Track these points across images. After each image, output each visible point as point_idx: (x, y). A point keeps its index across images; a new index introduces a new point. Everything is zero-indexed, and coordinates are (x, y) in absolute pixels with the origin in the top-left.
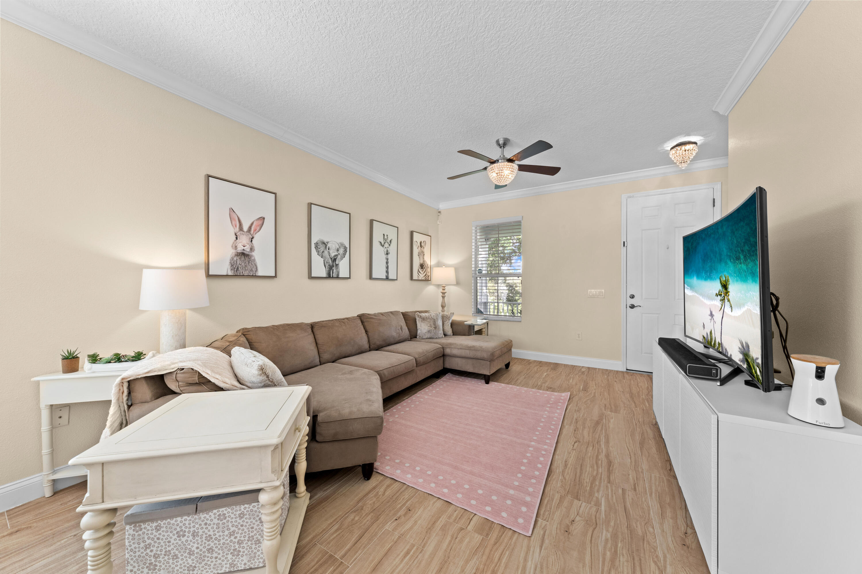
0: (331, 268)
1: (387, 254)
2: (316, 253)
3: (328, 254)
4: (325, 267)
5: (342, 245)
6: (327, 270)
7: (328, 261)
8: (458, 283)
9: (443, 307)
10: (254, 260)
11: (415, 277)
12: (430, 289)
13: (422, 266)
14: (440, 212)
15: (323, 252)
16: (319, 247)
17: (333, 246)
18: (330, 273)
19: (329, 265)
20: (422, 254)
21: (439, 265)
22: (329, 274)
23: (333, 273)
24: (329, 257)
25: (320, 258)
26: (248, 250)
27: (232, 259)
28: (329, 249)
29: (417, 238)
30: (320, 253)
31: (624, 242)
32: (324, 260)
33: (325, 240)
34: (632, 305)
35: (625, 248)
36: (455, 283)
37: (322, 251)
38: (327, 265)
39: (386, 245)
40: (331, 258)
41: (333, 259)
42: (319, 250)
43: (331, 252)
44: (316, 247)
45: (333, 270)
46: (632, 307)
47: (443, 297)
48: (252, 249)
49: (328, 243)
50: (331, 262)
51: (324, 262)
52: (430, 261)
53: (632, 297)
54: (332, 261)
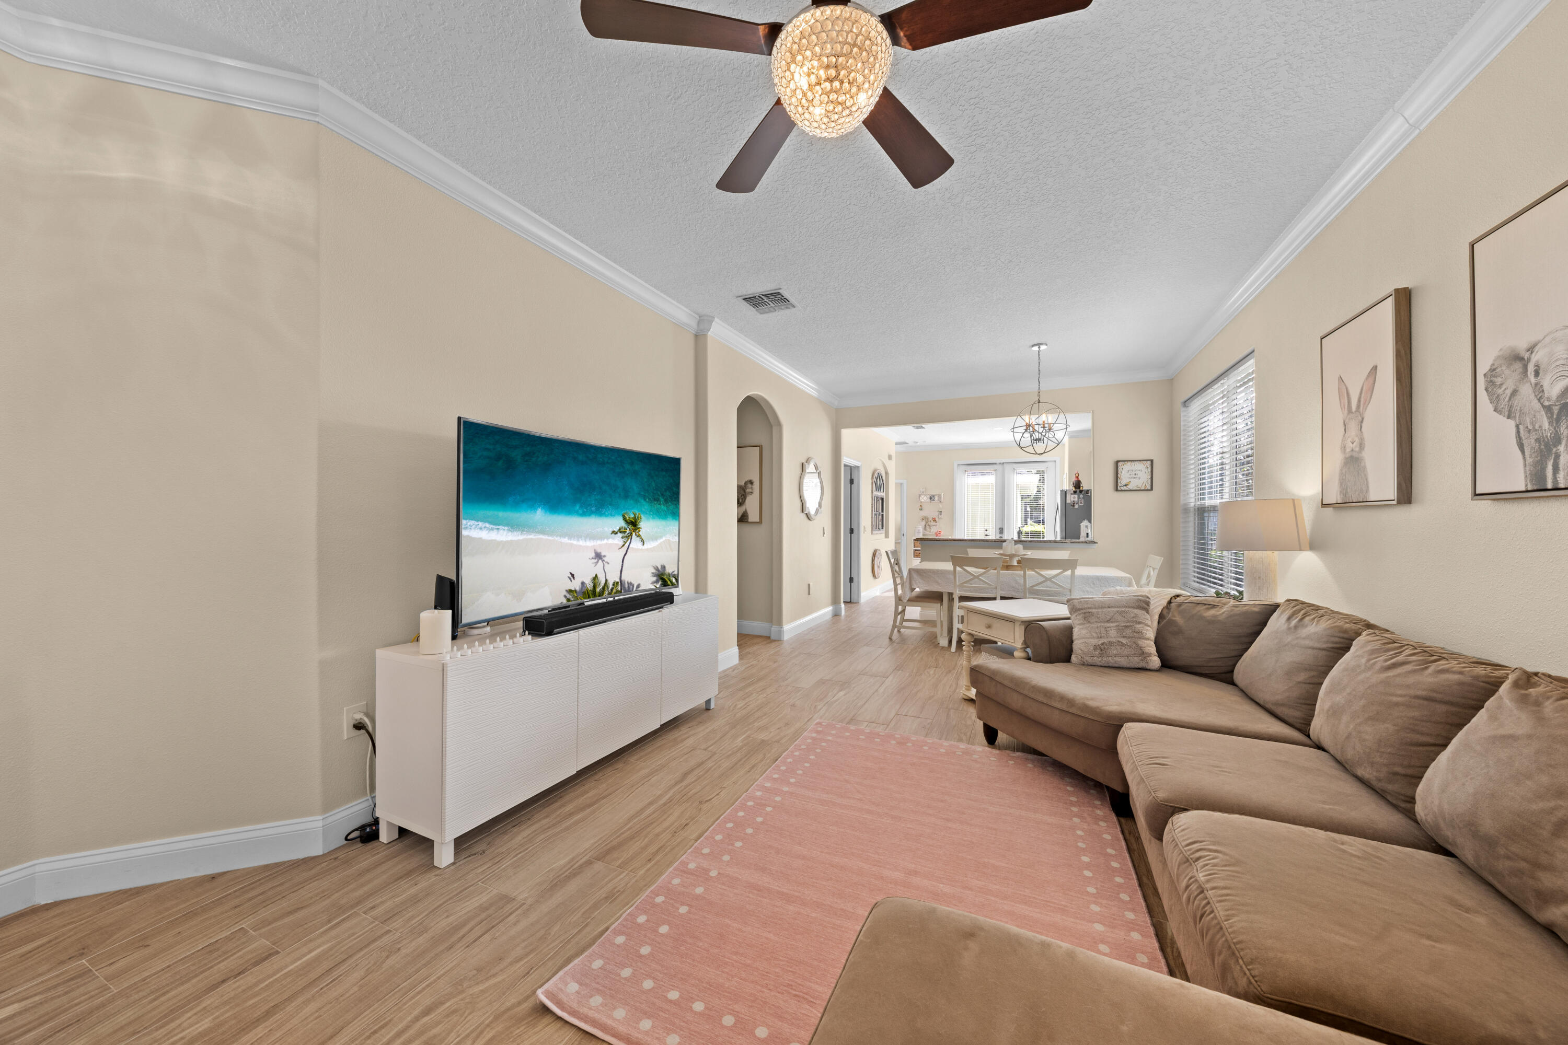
0: (1549, 451)
2: (1491, 407)
3: (1532, 396)
4: (1523, 452)
6: (1529, 460)
7: (1533, 423)
10: (1365, 467)
15: (1515, 392)
16: (1498, 381)
18: (1544, 469)
19: (1538, 440)
22: (1538, 474)
23: (1556, 469)
24: (1537, 406)
25: (1501, 419)
26: (1357, 449)
27: (1341, 470)
28: (1537, 374)
30: (1504, 403)
32: (1517, 426)
33: (1521, 344)
37: (1509, 392)
38: (1530, 442)
40: (1548, 409)
41: (1556, 410)
42: (1500, 391)
43: (1546, 382)
44: (1491, 385)
45: (1557, 456)
48: (1362, 446)
49: (1531, 349)
50: (1546, 425)
51: (1518, 432)
54: (1550, 417)
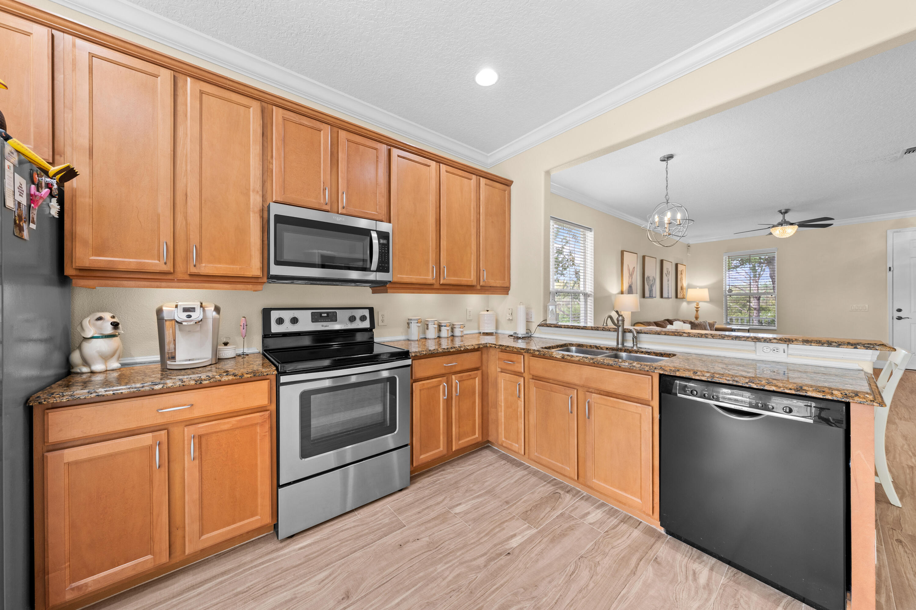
1: (668, 281)
5: (654, 277)
8: (711, 301)
9: (697, 318)
11: (679, 297)
12: (684, 305)
13: (682, 288)
14: (689, 246)
17: (651, 278)
20: (681, 279)
21: (689, 287)
26: (631, 284)
29: (680, 267)
31: (890, 268)
34: (899, 317)
35: (891, 273)
36: (708, 300)
39: (668, 276)
46: (900, 318)
47: (697, 311)
52: (685, 285)
53: (899, 310)
